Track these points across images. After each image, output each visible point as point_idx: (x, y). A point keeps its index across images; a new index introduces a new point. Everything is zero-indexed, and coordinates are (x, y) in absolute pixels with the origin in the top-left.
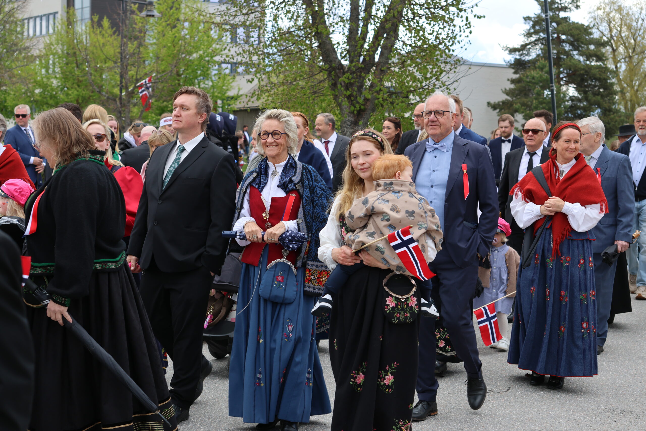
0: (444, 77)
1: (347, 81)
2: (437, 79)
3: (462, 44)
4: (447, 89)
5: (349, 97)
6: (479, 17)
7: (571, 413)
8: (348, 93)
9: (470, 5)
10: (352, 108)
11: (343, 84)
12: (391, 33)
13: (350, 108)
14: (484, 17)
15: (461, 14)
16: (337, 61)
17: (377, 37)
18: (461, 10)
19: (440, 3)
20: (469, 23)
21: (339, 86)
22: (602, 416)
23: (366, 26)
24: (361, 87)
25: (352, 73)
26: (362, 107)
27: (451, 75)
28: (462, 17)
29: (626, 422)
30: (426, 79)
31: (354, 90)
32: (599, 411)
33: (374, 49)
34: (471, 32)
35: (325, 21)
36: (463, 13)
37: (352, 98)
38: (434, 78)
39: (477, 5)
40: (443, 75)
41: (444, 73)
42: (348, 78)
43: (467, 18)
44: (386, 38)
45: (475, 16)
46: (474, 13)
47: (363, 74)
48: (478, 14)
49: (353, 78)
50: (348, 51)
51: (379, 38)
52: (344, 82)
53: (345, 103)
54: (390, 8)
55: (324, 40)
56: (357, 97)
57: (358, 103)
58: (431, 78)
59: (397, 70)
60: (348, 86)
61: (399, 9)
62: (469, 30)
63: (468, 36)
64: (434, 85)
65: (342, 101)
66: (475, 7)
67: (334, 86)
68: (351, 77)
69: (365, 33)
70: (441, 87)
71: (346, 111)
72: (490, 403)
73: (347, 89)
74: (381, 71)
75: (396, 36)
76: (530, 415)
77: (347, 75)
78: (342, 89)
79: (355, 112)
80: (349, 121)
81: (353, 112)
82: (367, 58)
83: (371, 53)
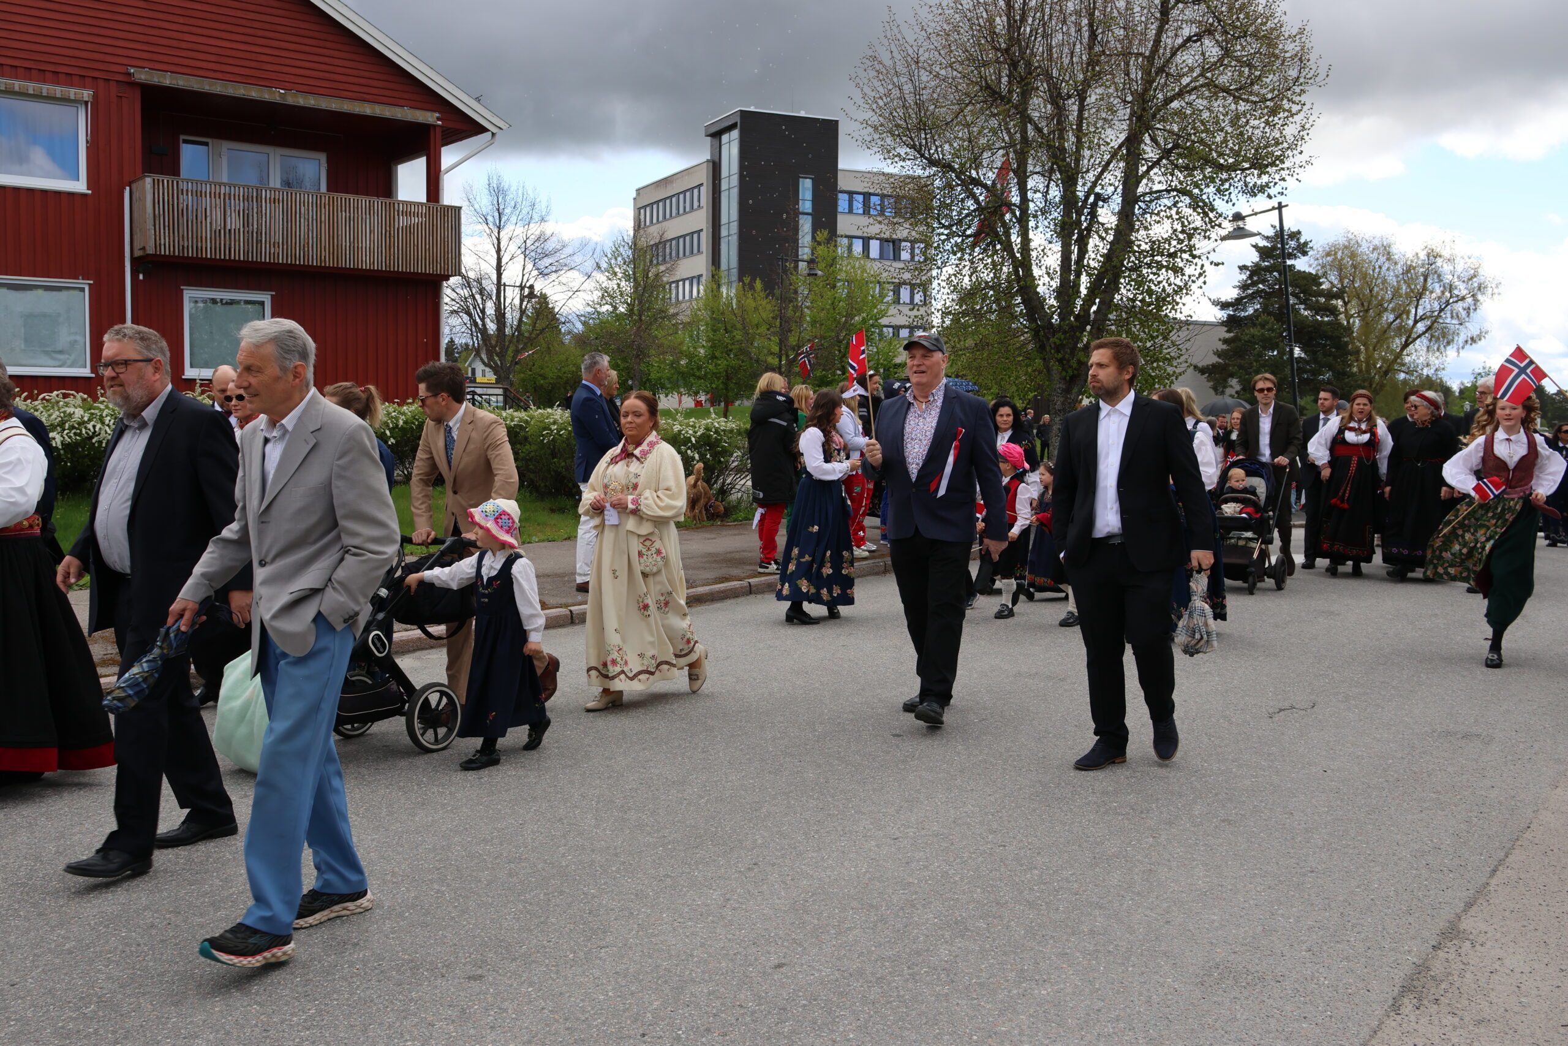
0: (1173, 336)
1: (1058, 342)
2: (1165, 338)
3: (1194, 297)
4: (1178, 349)
5: (1060, 361)
6: (1217, 264)
7: (1401, 736)
8: (1060, 356)
9: (1204, 251)
10: (1064, 373)
11: (1053, 346)
12: (1112, 286)
13: (1061, 373)
14: (1223, 264)
15: (1195, 261)
16: (1046, 319)
17: (1093, 290)
18: (1194, 257)
19: (1169, 250)
20: (1204, 272)
21: (1048, 348)
22: (1441, 741)
23: (1078, 275)
24: (1075, 347)
25: (1065, 332)
26: (1076, 372)
27: (1183, 334)
28: (1196, 265)
29: (1474, 748)
30: (1153, 338)
31: (1066, 353)
32: (1435, 734)
33: (1090, 303)
34: (1205, 283)
35: (1032, 274)
36: (1197, 260)
37: (1065, 362)
38: (1160, 338)
39: (1214, 251)
40: (1171, 334)
41: (1175, 331)
42: (1060, 340)
43: (1203, 266)
44: (1104, 291)
45: (1211, 263)
46: (1210, 260)
47: (1078, 334)
48: (1215, 261)
49: (1065, 339)
50: (1059, 307)
51: (1096, 292)
52: (1055, 343)
53: (1055, 367)
54: (1108, 257)
55: (1031, 295)
56: (1069, 361)
57: (1071, 367)
58: (1157, 336)
59: (1113, 328)
60: (1058, 348)
61: (1122, 257)
62: (1202, 279)
63: (1201, 287)
64: (1162, 345)
65: (1053, 365)
66: (1212, 253)
67: (1042, 348)
68: (1063, 337)
69: (1077, 285)
70: (1169, 347)
71: (1056, 377)
72: (1296, 722)
73: (1058, 351)
74: (1098, 329)
75: (1118, 289)
76: (1351, 738)
77: (1060, 335)
78: (1053, 351)
79: (1068, 378)
80: (1059, 388)
81: (1065, 378)
82: (1082, 313)
83: (1087, 307)
